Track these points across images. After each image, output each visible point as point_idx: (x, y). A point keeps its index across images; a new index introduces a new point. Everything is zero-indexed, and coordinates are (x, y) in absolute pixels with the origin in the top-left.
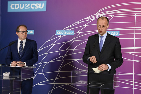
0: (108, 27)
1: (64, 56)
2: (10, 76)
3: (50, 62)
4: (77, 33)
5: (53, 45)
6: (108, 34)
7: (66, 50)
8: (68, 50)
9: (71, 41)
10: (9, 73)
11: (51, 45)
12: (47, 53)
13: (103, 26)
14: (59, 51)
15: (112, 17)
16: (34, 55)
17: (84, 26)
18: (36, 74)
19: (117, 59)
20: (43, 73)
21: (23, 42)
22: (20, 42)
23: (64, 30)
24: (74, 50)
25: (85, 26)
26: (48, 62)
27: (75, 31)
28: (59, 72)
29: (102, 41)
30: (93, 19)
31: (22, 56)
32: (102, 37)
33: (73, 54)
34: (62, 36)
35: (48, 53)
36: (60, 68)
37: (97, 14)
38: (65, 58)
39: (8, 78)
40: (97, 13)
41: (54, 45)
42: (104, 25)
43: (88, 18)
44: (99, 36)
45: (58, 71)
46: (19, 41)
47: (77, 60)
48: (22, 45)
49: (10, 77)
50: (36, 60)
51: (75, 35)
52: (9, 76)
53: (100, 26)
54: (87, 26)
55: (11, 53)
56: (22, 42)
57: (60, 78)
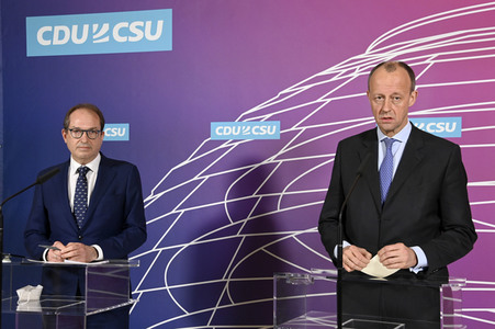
0: (412, 102)
1: (246, 221)
2: (41, 298)
3: (192, 243)
4: (293, 129)
5: (201, 177)
6: (414, 129)
7: (254, 196)
8: (261, 196)
9: (272, 160)
10: (40, 287)
11: (196, 178)
12: (178, 211)
13: (395, 97)
14: (225, 202)
15: (431, 61)
16: (130, 219)
17: (319, 100)
18: (142, 292)
19: (452, 227)
20: (167, 288)
21: (89, 169)
22: (78, 171)
23: (240, 120)
24: (282, 194)
25: (324, 100)
26: (186, 245)
27: (286, 121)
28: (229, 280)
29: (389, 156)
30: (355, 75)
31: (87, 224)
32: (389, 143)
33: (279, 211)
34: (237, 144)
35: (183, 211)
36: (231, 268)
37: (368, 52)
38: (250, 227)
39: (36, 308)
40: (371, 47)
41: (207, 177)
42: (398, 91)
43: (336, 71)
44: (381, 136)
45: (223, 280)
46: (75, 165)
47: (294, 234)
48: (85, 181)
49: (42, 304)
50: (140, 238)
51: (285, 138)
52: (38, 297)
53: (384, 97)
54: (329, 100)
55: (46, 211)
56: (83, 172)
57: (234, 304)
